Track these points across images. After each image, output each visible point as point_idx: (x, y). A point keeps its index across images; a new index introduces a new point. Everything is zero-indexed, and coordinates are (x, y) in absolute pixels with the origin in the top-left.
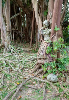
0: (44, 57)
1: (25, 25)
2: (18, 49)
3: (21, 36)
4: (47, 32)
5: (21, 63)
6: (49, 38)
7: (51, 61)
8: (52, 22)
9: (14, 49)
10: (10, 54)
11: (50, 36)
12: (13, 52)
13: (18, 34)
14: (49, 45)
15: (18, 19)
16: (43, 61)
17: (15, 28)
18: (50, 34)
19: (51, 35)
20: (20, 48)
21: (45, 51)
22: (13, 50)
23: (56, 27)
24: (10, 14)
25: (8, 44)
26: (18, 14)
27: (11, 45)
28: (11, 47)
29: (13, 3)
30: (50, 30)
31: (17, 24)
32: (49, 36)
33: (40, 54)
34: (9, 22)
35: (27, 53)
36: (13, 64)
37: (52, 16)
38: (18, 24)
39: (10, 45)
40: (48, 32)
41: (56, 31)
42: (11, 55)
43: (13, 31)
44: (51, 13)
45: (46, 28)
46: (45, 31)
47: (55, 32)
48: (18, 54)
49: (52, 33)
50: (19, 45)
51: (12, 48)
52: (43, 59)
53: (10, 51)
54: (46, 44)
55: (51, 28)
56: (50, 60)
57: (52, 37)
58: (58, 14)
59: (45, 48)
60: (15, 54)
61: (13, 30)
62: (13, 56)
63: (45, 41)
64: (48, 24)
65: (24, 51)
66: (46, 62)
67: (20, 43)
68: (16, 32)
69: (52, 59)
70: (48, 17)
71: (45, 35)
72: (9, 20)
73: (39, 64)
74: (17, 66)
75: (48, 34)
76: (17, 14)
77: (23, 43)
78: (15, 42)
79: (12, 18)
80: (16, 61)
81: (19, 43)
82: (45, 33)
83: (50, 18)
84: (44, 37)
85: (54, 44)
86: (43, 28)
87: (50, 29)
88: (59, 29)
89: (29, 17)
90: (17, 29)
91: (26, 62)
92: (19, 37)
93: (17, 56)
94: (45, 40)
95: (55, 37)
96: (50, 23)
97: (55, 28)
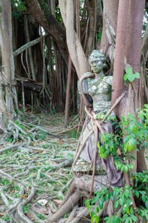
0: (93, 169)
1: (52, 68)
2: (33, 129)
3: (42, 95)
4: (101, 85)
5: (32, 175)
6: (107, 104)
7: (115, 181)
8: (114, 54)
9: (22, 131)
10: (10, 145)
11: (110, 100)
12: (20, 139)
13: (35, 91)
14: (106, 128)
15: (35, 54)
16: (91, 181)
17: (29, 75)
18: (109, 91)
19: (114, 94)
20: (38, 127)
21: (94, 147)
22: (20, 132)
23: (129, 70)
24: (11, 43)
25: (6, 117)
26: (35, 42)
27: (15, 118)
28: (13, 125)
29: (23, 15)
30: (109, 80)
31: (32, 67)
32: (106, 97)
33: (79, 158)
34: (9, 61)
35: (56, 140)
36: (8, 181)
37: (115, 37)
38: (34, 66)
39: (10, 121)
40: (105, 87)
41: (128, 82)
42: (10, 150)
43: (21, 83)
44: (111, 27)
45: (98, 73)
46: (96, 84)
47: (124, 85)
48: (31, 145)
49: (115, 88)
50: (38, 118)
51: (17, 127)
52: (90, 173)
53: (12, 136)
54: (97, 123)
55: (112, 75)
56: (112, 179)
57: (117, 101)
58: (133, 29)
59: (94, 138)
60: (24, 143)
61: (23, 80)
62: (15, 149)
63: (96, 112)
64: (103, 62)
65: (48, 134)
66: (100, 184)
67: (40, 112)
68: (30, 85)
69: (119, 177)
70: (103, 42)
71: (94, 94)
72: (10, 56)
73: (78, 190)
74: (17, 187)
75: (103, 93)
76: (32, 42)
77: (49, 112)
78: (29, 110)
79: (19, 51)
80: (20, 170)
81: (38, 112)
82: (96, 90)
83: (110, 42)
84: (91, 102)
85: (123, 125)
86: (89, 74)
87: (111, 78)
88: (137, 75)
89: (62, 48)
90: (34, 79)
91: (46, 170)
92: (38, 97)
93: (26, 150)
94: (95, 109)
95: (128, 102)
96: (108, 58)
97: (125, 73)
